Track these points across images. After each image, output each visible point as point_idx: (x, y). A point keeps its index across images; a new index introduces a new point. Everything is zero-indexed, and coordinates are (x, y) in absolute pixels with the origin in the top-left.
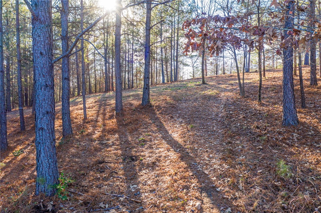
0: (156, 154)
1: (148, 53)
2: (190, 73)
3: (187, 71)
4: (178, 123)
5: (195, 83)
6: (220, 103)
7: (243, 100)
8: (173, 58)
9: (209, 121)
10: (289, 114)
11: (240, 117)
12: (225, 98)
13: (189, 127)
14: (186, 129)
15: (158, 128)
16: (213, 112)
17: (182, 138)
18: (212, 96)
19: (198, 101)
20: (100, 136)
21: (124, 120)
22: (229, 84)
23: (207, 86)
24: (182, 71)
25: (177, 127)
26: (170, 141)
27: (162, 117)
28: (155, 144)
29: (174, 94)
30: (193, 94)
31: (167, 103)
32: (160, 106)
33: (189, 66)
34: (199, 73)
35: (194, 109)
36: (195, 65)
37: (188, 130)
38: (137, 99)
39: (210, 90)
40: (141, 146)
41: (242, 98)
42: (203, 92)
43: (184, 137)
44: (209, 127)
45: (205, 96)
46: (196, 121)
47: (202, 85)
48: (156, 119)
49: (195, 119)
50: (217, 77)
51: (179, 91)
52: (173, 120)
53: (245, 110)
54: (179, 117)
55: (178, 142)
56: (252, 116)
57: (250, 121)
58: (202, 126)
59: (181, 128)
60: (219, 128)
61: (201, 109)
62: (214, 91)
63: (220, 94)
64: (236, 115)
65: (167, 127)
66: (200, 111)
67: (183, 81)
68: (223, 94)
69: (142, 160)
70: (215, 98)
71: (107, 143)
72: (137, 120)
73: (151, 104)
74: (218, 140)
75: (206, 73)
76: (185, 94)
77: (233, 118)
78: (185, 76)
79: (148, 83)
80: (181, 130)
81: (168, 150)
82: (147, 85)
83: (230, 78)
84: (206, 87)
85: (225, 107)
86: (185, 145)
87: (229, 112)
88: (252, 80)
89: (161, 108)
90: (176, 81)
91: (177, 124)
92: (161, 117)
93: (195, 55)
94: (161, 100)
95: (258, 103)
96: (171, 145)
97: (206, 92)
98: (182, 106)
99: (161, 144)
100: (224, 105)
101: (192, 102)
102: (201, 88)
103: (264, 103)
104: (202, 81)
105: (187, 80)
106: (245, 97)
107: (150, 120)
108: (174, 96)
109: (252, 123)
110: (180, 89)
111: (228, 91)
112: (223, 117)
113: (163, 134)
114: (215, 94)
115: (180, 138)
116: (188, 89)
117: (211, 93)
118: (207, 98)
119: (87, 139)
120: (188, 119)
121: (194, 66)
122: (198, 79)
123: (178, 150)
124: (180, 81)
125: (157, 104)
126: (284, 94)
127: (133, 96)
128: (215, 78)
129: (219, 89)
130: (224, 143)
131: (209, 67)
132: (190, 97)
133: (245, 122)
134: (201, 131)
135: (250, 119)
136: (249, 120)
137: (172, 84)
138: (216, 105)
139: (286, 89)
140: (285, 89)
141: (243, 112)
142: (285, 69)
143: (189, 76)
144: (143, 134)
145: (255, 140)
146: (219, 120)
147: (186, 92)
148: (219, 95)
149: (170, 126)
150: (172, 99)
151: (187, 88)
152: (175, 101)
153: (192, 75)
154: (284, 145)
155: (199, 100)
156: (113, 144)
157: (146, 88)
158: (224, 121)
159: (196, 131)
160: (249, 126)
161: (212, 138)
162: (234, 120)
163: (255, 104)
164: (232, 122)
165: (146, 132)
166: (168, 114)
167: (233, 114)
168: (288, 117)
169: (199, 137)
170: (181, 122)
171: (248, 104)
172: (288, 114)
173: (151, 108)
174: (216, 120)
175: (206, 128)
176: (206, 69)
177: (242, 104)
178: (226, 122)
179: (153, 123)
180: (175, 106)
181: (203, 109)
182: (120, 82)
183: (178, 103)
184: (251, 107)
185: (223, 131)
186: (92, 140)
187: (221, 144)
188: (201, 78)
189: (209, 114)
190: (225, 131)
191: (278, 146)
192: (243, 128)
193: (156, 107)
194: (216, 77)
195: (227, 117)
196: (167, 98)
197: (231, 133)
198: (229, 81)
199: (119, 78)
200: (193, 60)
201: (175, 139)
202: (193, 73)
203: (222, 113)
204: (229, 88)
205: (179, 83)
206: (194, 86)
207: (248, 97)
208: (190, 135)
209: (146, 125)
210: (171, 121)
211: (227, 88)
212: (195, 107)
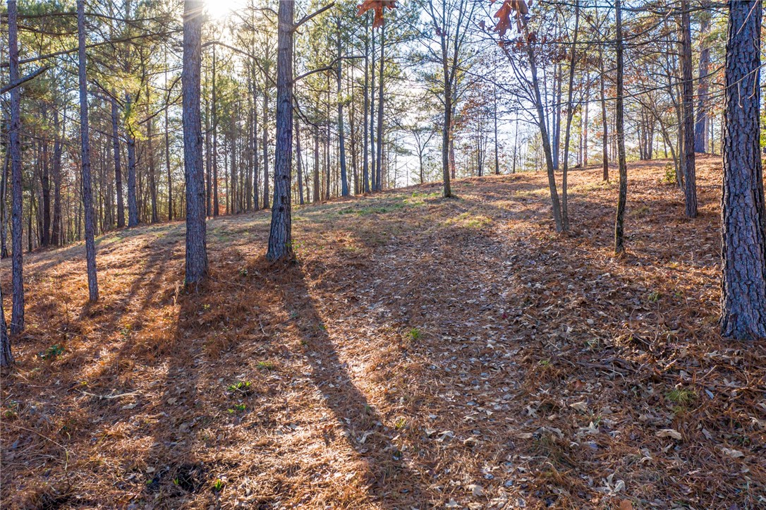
0: (281, 454)
1: (286, 104)
2: (414, 172)
3: (405, 168)
4: (371, 320)
5: (425, 197)
6: (500, 254)
7: (567, 243)
8: (369, 132)
9: (469, 313)
10: (746, 299)
11: (569, 301)
12: (511, 236)
13: (407, 336)
14: (396, 346)
15: (307, 337)
16: (483, 282)
17: (379, 380)
18: (474, 232)
19: (436, 245)
20: (105, 371)
21: (202, 309)
22: (516, 199)
23: (458, 204)
24: (394, 168)
25: (369, 334)
26: (340, 391)
27: (323, 297)
28: (284, 408)
29: (367, 225)
30: (419, 226)
31: (342, 253)
32: (321, 263)
33: (411, 153)
34: (434, 173)
35: (421, 273)
36: (426, 151)
37: (403, 349)
38: (261, 239)
39: (466, 214)
40: (232, 415)
41: (562, 238)
42: (448, 221)
43: (388, 377)
44: (473, 338)
45: (453, 230)
46: (428, 316)
47: (445, 201)
48: (303, 306)
49: (424, 307)
50: (482, 181)
51: (382, 216)
52: (356, 309)
53: (583, 279)
54: (374, 300)
55: (364, 399)
56: (609, 298)
57: (605, 319)
58: (450, 335)
59: (381, 340)
60: (503, 342)
61: (443, 273)
62: (477, 217)
63: (494, 225)
64: (557, 296)
65: (334, 335)
66: (440, 279)
67: (394, 191)
68: (502, 227)
69: (217, 490)
70: (483, 237)
71: (119, 399)
72: (244, 309)
73: (294, 256)
74: (505, 393)
75: (453, 171)
76: (397, 224)
77: (548, 304)
78: (400, 179)
79: (285, 195)
80: (381, 346)
81: (328, 436)
82: (283, 198)
83: (515, 183)
84: (454, 207)
85: (515, 266)
86: (388, 416)
87: (533, 286)
88: (574, 188)
89: (324, 269)
90: (377, 192)
91: (368, 324)
92: (320, 300)
93: (426, 128)
94: (327, 244)
95: (614, 253)
96: (341, 409)
97: (455, 219)
98: (387, 262)
99: (305, 405)
100: (513, 259)
101: (418, 251)
102: (442, 210)
103: (632, 255)
104: (443, 191)
105: (404, 188)
106: (570, 236)
107: (284, 308)
108: (366, 232)
109: (613, 325)
110: (384, 211)
111: (516, 218)
112: (512, 301)
113: (320, 362)
114: (480, 225)
115: (373, 381)
116: (406, 211)
117: (471, 222)
118: (461, 238)
119: (58, 382)
120: (404, 305)
121: (423, 154)
122: (433, 185)
123: (364, 439)
124: (387, 192)
125: (313, 257)
126: (728, 228)
127: (251, 230)
128: (477, 182)
129: (490, 212)
130: (528, 407)
131: (459, 157)
132: (411, 235)
133: (590, 321)
134: (446, 353)
135: (603, 310)
136: (601, 313)
137: (368, 197)
138: (486, 259)
139: (734, 214)
140: (731, 214)
141: (578, 286)
142: (735, 144)
143: (410, 179)
144: (252, 363)
145: (639, 395)
146: (502, 311)
147: (400, 220)
148: (494, 228)
149: (346, 333)
150: (359, 241)
151: (404, 209)
152: (366, 245)
153: (417, 177)
154: (754, 420)
155: (437, 242)
156: (139, 408)
157: (281, 209)
158: (518, 316)
159: (427, 353)
160: (605, 337)
161: (484, 382)
162: (553, 314)
163: (605, 258)
164: (545, 319)
165: (264, 353)
166: (343, 289)
167: (547, 293)
168: (742, 310)
169: (438, 377)
170: (380, 319)
171: (585, 256)
172: (744, 299)
173: (293, 269)
174: (492, 312)
175: (461, 342)
176: (453, 162)
177: (566, 258)
178: (527, 319)
179: (293, 319)
180: (367, 264)
181: (448, 272)
182: (197, 190)
183: (375, 251)
184: (598, 266)
185: (518, 354)
186: (73, 389)
187: (517, 412)
188: (440, 184)
189: (467, 291)
190: (526, 354)
191: (731, 425)
192: (588, 345)
193: (307, 266)
194: (479, 180)
195: (528, 301)
196: (344, 238)
197: (551, 366)
198: (513, 191)
199: (195, 177)
200: (421, 140)
201: (356, 384)
202: (419, 173)
203: (509, 285)
204: (517, 210)
205: (384, 196)
206: (424, 205)
207: (578, 234)
208: (408, 371)
209: (267, 327)
210: (351, 311)
211: (512, 210)
212: (425, 267)
